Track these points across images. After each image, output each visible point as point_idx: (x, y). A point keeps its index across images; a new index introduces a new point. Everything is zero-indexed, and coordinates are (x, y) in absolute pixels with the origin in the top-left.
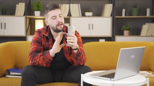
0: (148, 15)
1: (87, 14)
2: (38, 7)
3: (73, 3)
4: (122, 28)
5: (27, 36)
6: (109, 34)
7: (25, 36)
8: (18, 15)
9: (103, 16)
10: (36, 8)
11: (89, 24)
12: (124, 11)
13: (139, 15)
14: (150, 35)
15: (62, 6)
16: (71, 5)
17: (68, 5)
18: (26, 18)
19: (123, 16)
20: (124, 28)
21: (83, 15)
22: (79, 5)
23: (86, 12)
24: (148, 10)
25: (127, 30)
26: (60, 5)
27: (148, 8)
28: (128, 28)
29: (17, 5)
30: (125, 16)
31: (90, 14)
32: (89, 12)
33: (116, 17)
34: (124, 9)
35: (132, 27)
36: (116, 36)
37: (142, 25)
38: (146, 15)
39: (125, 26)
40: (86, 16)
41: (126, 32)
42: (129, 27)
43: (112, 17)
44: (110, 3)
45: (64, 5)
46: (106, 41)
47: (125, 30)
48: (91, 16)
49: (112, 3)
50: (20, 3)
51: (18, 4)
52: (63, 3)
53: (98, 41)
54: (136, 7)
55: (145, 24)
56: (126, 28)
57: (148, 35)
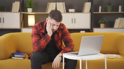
0: (120, 11)
1: (70, 10)
2: (30, 4)
3: (59, 2)
4: (99, 22)
5: (22, 28)
6: (88, 26)
7: (20, 28)
8: (14, 12)
9: (83, 12)
10: (29, 6)
11: (72, 19)
12: (100, 8)
13: (112, 11)
14: (122, 27)
15: (50, 4)
16: (57, 3)
17: (55, 3)
18: (21, 14)
19: (100, 12)
20: (100, 21)
21: (67, 11)
22: (64, 3)
23: (70, 9)
24: (120, 7)
25: (102, 23)
26: (48, 3)
27: (120, 5)
28: (103, 21)
29: (13, 4)
30: (101, 12)
31: (73, 10)
32: (72, 9)
33: (94, 13)
34: (100, 6)
35: (107, 21)
36: (94, 28)
37: (115, 19)
38: (118, 11)
39: (101, 20)
40: (69, 12)
41: (102, 25)
42: (105, 21)
43: (90, 13)
44: (89, 2)
45: (52, 3)
46: (85, 32)
47: (101, 23)
48: (74, 12)
49: (90, 2)
50: (15, 2)
51: (14, 2)
52: (51, 2)
53: (80, 32)
54: (110, 4)
55: (117, 18)
56: (102, 21)
57: (120, 27)
